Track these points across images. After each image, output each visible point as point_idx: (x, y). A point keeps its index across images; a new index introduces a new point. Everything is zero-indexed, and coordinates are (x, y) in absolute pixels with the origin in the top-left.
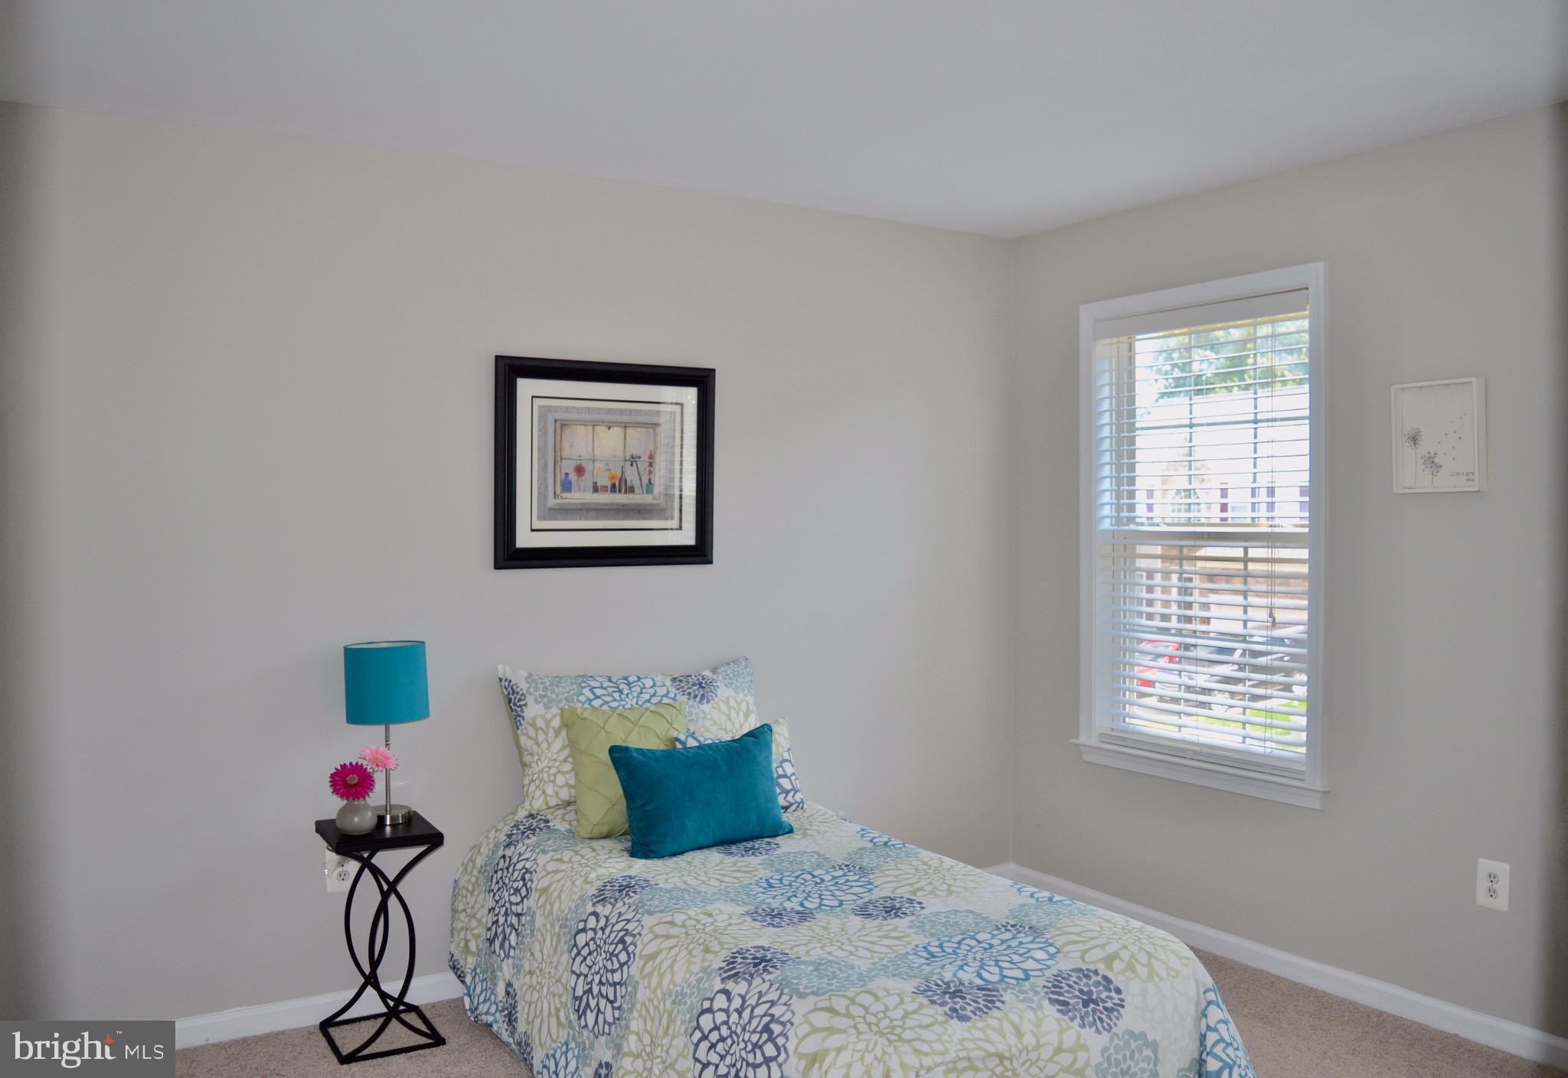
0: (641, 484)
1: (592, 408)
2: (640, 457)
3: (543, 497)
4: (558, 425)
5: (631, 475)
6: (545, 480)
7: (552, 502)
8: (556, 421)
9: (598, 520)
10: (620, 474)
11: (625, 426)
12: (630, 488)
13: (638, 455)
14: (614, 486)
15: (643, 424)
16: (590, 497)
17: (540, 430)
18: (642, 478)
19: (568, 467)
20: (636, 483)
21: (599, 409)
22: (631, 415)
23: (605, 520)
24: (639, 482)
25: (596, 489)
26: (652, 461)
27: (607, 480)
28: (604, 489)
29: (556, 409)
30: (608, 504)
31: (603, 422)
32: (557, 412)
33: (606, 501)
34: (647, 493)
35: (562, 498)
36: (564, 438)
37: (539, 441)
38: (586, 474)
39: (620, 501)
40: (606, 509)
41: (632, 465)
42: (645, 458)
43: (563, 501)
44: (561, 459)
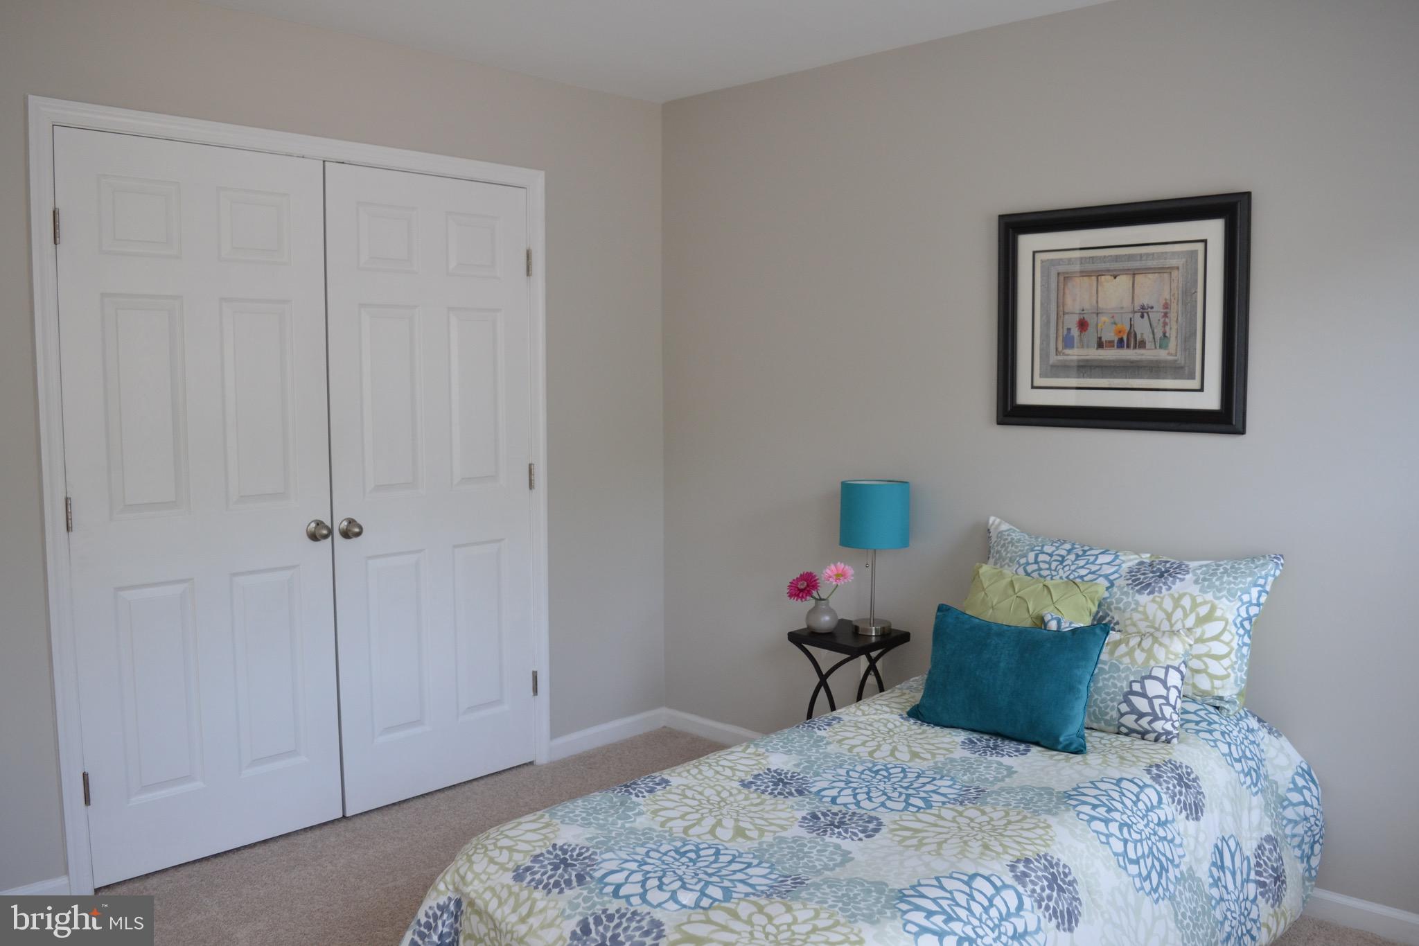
0: (1154, 338)
1: (1096, 257)
2: (1152, 308)
3: (1045, 356)
4: (1062, 278)
5: (1142, 327)
6: (1048, 336)
7: (1054, 359)
8: (1058, 274)
9: (1102, 378)
10: (1128, 328)
11: (1134, 273)
12: (1140, 342)
13: (1150, 306)
14: (1121, 340)
15: (1155, 268)
16: (1094, 354)
17: (1042, 286)
18: (1155, 331)
19: (1072, 322)
20: (1148, 337)
21: (1105, 257)
22: (1141, 260)
23: (1111, 378)
24: (1151, 336)
25: (1100, 345)
26: (1168, 310)
27: (1113, 334)
28: (1110, 344)
29: (1059, 262)
30: (1113, 361)
31: (1108, 271)
32: (1059, 264)
33: (1111, 358)
34: (1160, 347)
35: (1064, 355)
36: (1067, 292)
37: (1042, 296)
38: (1089, 328)
39: (1128, 357)
40: (1111, 366)
41: (1142, 316)
42: (1159, 308)
43: (1065, 357)
44: (1064, 314)
